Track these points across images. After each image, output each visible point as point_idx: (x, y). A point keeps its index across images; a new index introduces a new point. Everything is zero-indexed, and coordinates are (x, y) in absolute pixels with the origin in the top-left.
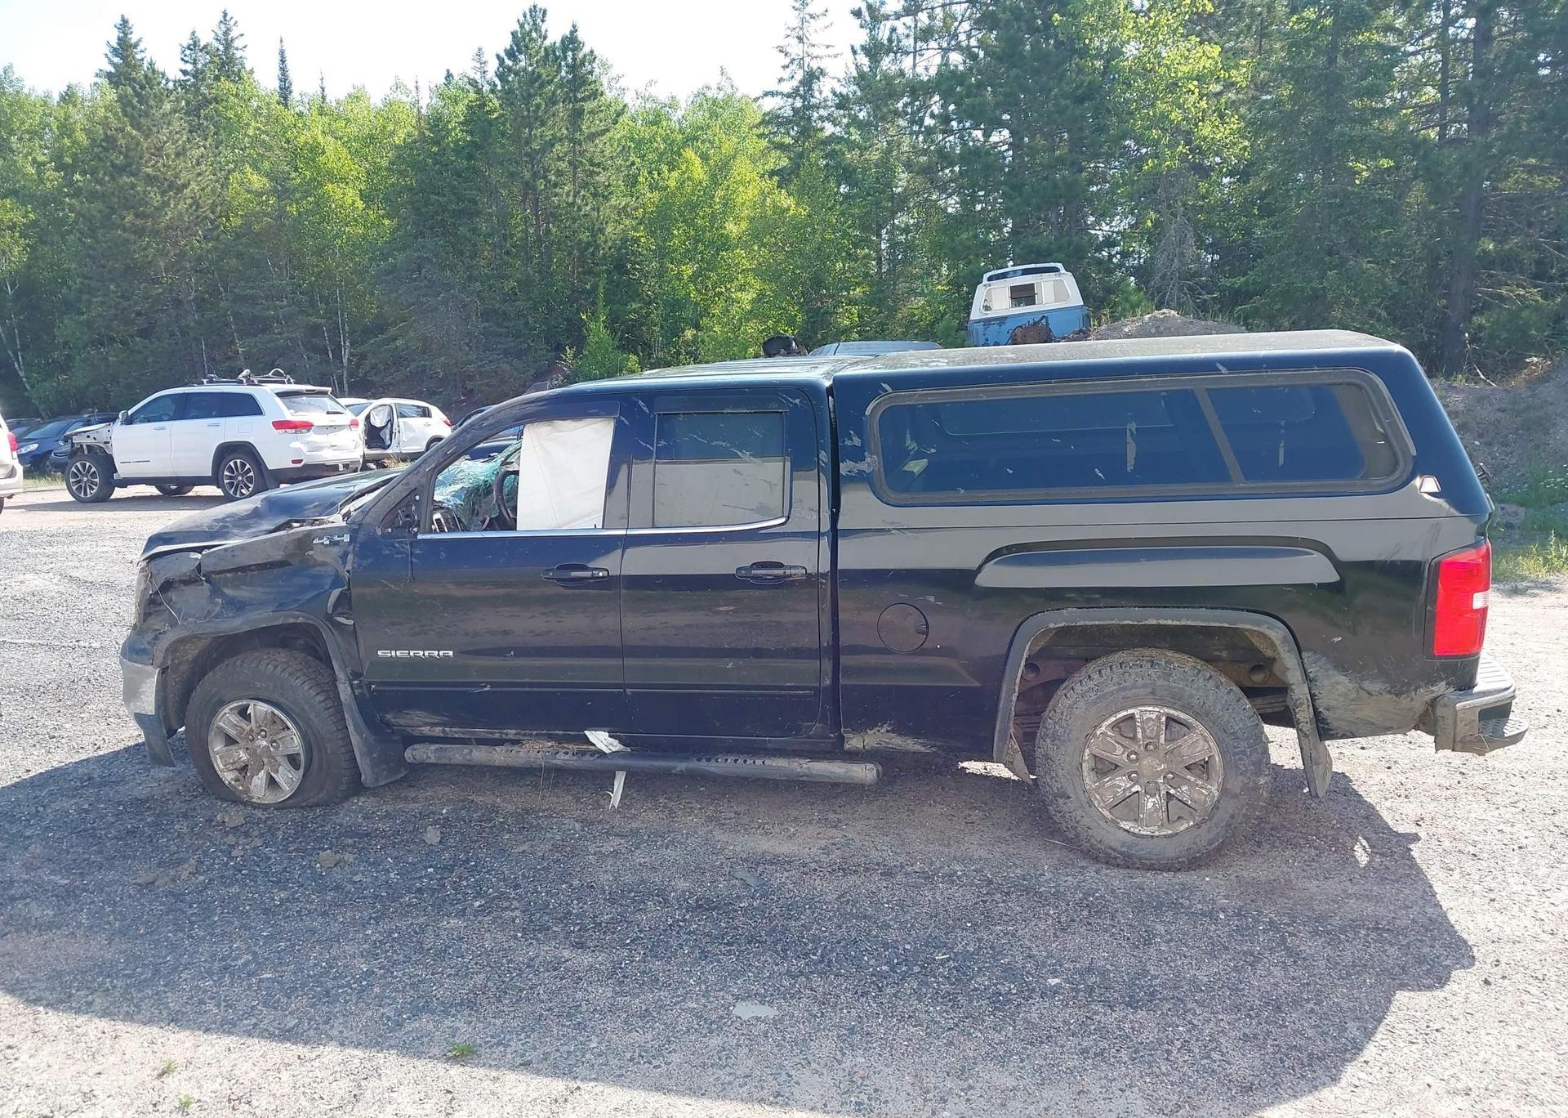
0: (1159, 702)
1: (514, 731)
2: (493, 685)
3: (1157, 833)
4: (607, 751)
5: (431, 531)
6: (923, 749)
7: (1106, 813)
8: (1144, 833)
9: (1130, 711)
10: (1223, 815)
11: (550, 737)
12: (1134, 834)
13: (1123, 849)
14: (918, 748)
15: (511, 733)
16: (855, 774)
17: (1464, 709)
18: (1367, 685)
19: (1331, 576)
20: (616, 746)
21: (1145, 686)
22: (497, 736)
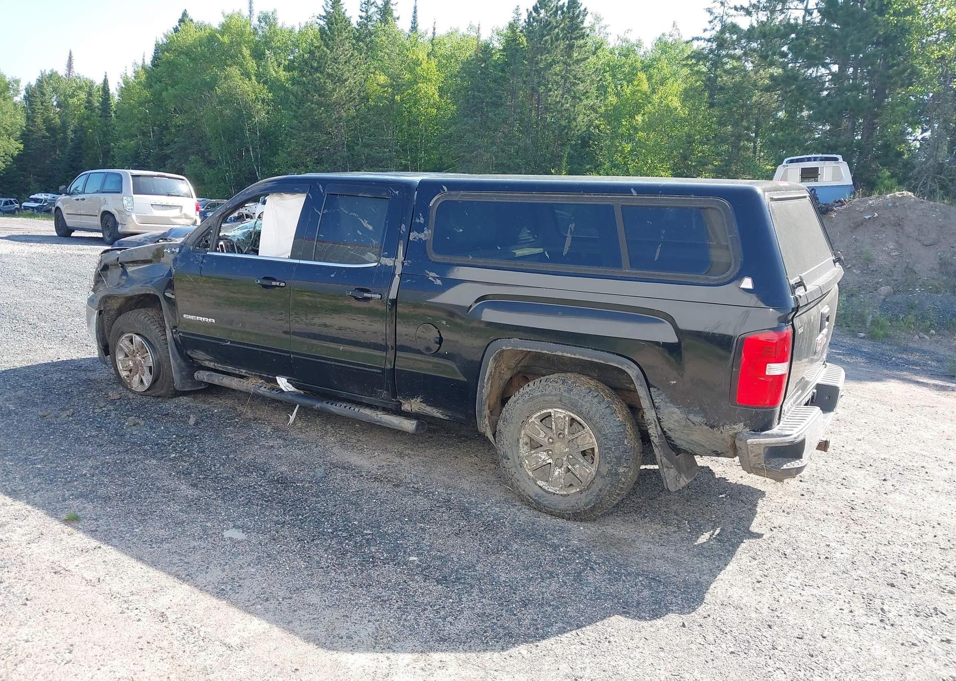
0: (564, 407)
1: (244, 371)
2: (231, 342)
3: (558, 492)
4: (285, 390)
5: (216, 251)
6: (442, 417)
7: (530, 473)
8: (551, 491)
9: (549, 410)
10: (595, 488)
11: (262, 378)
12: (544, 490)
13: (536, 498)
14: (439, 415)
15: (243, 372)
16: (403, 426)
17: (753, 445)
18: (691, 417)
19: (673, 339)
20: (291, 388)
21: (556, 395)
22: (237, 372)
